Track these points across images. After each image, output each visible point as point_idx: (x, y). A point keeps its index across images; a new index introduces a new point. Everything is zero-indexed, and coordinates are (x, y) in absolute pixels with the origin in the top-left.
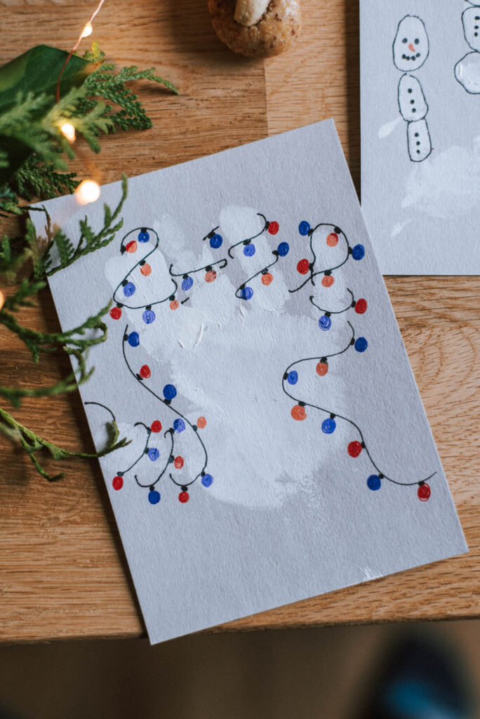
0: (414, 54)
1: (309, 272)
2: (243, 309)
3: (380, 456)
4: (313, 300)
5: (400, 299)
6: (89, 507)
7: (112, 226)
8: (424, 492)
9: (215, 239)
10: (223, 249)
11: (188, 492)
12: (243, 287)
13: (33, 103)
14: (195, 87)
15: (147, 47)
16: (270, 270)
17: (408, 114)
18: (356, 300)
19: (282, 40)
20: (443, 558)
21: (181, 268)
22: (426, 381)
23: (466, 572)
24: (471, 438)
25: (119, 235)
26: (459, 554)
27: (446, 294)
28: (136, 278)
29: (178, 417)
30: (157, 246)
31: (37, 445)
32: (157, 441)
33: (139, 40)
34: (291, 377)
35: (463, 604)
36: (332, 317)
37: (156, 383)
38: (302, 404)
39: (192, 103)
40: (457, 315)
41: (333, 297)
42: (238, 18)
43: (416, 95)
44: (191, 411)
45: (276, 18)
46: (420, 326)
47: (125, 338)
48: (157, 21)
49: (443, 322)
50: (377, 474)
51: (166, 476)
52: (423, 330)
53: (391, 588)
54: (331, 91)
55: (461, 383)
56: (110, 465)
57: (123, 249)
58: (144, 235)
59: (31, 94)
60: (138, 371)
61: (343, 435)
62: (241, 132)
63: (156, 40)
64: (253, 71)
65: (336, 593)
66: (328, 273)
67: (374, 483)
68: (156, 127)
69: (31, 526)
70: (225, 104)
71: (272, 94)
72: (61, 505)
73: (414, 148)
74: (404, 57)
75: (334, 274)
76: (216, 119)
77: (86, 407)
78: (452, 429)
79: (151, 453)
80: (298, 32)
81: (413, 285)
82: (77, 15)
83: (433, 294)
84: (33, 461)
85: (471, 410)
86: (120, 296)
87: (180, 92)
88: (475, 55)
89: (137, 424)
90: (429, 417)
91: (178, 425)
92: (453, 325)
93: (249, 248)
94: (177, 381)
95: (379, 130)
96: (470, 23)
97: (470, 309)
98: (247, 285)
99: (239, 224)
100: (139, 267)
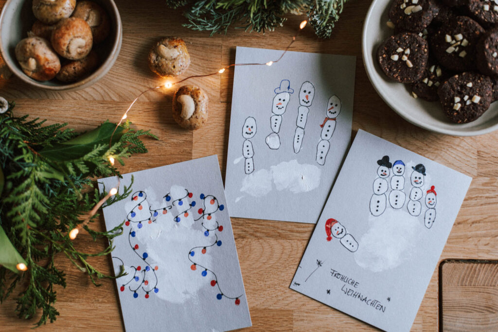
0: (251, 132)
1: (203, 213)
2: (176, 226)
3: (222, 287)
4: (203, 224)
5: (237, 227)
6: (111, 297)
7: (127, 192)
8: (237, 302)
9: (168, 198)
10: (171, 202)
11: (149, 294)
12: (177, 217)
13: (100, 148)
14: (166, 138)
15: (149, 120)
16: (188, 212)
17: (246, 155)
18: (219, 226)
19: (198, 125)
20: (242, 327)
21: (154, 208)
22: (243, 259)
24: (258, 283)
25: (130, 195)
26: (249, 327)
27: (255, 226)
28: (136, 211)
29: (147, 265)
30: (145, 199)
31: (93, 272)
32: (139, 274)
33: (146, 118)
34: (192, 253)
36: (210, 232)
37: (140, 252)
38: (195, 264)
39: (164, 144)
40: (258, 234)
41: (210, 224)
42: (182, 117)
43: (250, 148)
44: (153, 263)
45: (196, 117)
46: (243, 238)
47: (130, 233)
48: (154, 111)
49: (252, 237)
50: (221, 293)
51: (141, 288)
52: (244, 239)
54: (218, 144)
55: (257, 261)
56: (120, 282)
57: (133, 199)
58: (141, 194)
59: (100, 145)
60: (134, 246)
61: (209, 277)
62: (182, 156)
63: (152, 118)
64: (189, 133)
66: (209, 214)
67: (219, 297)
68: (150, 152)
69: (88, 302)
70: (177, 145)
71: (195, 143)
72: (100, 295)
73: (247, 168)
74: (246, 133)
75: (212, 215)
76: (173, 151)
77: (113, 259)
78: (252, 278)
79: (136, 278)
80: (206, 122)
81: (242, 221)
82: (123, 106)
83: (249, 226)
84: (91, 278)
85: (259, 271)
86: (130, 217)
87: (160, 139)
88: (274, 134)
89: (132, 267)
90: (242, 273)
91: (147, 268)
92: (256, 238)
93: (181, 202)
94: (149, 252)
95: (234, 160)
96: (273, 121)
97: (263, 233)
98: (179, 217)
99: (178, 193)
100: (138, 206)
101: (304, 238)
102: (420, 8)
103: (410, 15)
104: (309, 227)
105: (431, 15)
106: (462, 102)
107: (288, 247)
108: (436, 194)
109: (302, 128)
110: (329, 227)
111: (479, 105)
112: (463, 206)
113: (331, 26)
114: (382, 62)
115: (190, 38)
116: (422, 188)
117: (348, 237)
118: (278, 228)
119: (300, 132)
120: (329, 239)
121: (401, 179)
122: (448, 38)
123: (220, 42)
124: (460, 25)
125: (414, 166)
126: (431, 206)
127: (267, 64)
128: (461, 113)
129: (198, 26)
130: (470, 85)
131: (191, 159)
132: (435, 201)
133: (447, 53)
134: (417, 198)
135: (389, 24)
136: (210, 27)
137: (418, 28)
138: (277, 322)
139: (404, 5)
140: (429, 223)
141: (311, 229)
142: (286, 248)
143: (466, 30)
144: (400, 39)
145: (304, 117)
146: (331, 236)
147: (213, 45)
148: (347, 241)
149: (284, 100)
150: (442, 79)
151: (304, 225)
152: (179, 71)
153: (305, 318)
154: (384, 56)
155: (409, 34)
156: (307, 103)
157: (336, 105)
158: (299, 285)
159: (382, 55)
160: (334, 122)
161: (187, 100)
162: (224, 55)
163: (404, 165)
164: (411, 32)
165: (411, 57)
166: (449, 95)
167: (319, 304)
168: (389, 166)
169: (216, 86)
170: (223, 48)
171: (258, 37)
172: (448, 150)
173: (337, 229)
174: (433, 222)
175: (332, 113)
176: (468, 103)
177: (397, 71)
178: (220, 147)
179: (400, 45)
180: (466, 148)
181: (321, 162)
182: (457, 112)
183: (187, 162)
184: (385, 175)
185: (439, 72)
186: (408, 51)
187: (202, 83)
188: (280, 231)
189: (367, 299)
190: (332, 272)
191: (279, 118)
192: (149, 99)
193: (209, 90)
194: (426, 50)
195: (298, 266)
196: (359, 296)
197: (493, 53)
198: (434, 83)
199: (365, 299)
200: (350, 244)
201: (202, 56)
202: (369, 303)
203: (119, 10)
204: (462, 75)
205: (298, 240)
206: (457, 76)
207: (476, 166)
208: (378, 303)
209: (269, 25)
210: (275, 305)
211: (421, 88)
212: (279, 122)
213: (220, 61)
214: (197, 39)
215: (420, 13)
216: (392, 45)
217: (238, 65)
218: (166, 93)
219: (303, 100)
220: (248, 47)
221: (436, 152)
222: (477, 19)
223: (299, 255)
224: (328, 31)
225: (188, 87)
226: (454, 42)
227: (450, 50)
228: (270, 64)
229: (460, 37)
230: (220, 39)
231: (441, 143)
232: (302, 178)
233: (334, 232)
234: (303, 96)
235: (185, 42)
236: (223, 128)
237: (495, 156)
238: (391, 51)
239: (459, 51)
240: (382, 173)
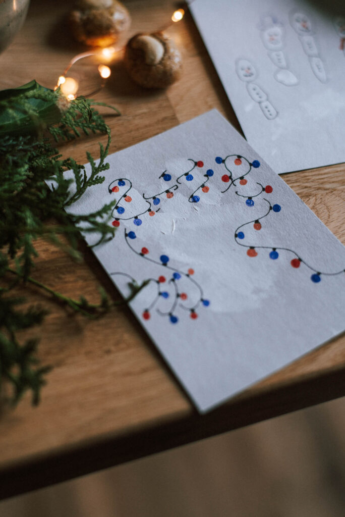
0: (250, 74)
1: (230, 180)
2: (196, 208)
3: (313, 263)
4: (238, 193)
9: (166, 177)
10: (173, 182)
11: (196, 312)
12: (192, 196)
16: (206, 185)
18: (265, 187)
21: (151, 193)
27: (317, 177)
28: (123, 204)
29: (175, 272)
30: (131, 186)
32: (165, 287)
34: (240, 235)
36: (253, 199)
37: (154, 256)
38: (252, 248)
39: (130, 118)
40: (327, 186)
41: (250, 189)
42: (148, 61)
43: (258, 89)
44: (182, 267)
46: (308, 196)
47: (126, 234)
49: (321, 192)
50: (315, 273)
51: (177, 307)
52: (311, 197)
56: (138, 306)
57: (111, 191)
58: (121, 182)
60: (140, 251)
61: (284, 258)
62: (163, 126)
66: (242, 178)
67: (316, 278)
71: (176, 106)
73: (267, 113)
74: (245, 76)
75: (245, 178)
76: (147, 122)
77: (111, 276)
79: (165, 295)
81: (295, 177)
83: (308, 179)
86: (116, 214)
87: (122, 114)
88: (283, 70)
90: (335, 233)
91: (176, 276)
93: (189, 177)
94: (167, 252)
95: (245, 108)
96: (275, 58)
97: (333, 182)
98: (195, 195)
100: (123, 198)
109: (316, 57)
119: (315, 61)
131: (179, 124)
145: (313, 45)
156: (307, 31)
178: (215, 102)
191: (280, 53)
212: (282, 57)
219: (301, 30)
236: (208, 82)
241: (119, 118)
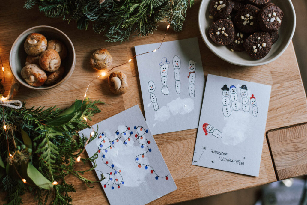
0: (152, 89)
1: (138, 137)
2: (125, 147)
3: (157, 172)
4: (139, 142)
5: (157, 139)
6: (99, 192)
7: (96, 135)
8: (167, 178)
9: (117, 133)
10: (119, 135)
11: (120, 186)
12: (124, 142)
13: (78, 114)
14: (109, 102)
15: (97, 95)
16: (130, 138)
17: (153, 101)
18: (148, 141)
19: (125, 91)
20: (173, 191)
21: (111, 140)
22: (164, 155)
23: (178, 193)
24: (175, 166)
25: (98, 136)
26: (176, 190)
27: (166, 137)
28: (102, 143)
29: (115, 171)
30: (106, 136)
31: (87, 181)
32: (112, 176)
34: (137, 159)
35: (179, 200)
36: (143, 145)
37: (110, 164)
38: (140, 164)
39: (108, 105)
40: (169, 141)
41: (143, 141)
42: (115, 89)
43: (154, 97)
44: (118, 169)
45: (123, 87)
46: (162, 144)
47: (102, 156)
48: (99, 89)
49: (166, 143)
50: (157, 176)
51: (115, 183)
53: (164, 199)
54: (137, 99)
55: (172, 155)
56: (103, 183)
57: (99, 138)
58: (103, 134)
59: (77, 113)
60: (106, 163)
61: (149, 169)
62: (119, 110)
63: (99, 93)
64: (120, 97)
65: (153, 202)
66: (141, 136)
67: (157, 178)
68: (102, 111)
69: (88, 198)
70: (115, 104)
71: (125, 101)
72: (94, 193)
73: (155, 108)
74: (150, 90)
75: (143, 136)
76: (114, 108)
77: (96, 172)
78: (171, 164)
79: (111, 179)
80: (128, 89)
81: (159, 136)
82: (82, 90)
83: (163, 137)
84: (87, 185)
85: (174, 160)
86: (100, 148)
87: (106, 103)
88: (165, 87)
89: (107, 174)
90: (166, 163)
91: (115, 172)
92: (169, 143)
93: (125, 134)
94: (114, 163)
95: (147, 105)
96: (163, 80)
97: (171, 139)
98: (125, 141)
99: (122, 129)
100: (103, 141)
101: (193, 137)
102: (224, 5)
103: (220, 10)
104: (194, 131)
105: (231, 7)
106: (257, 48)
107: (186, 144)
108: (255, 99)
109: (178, 81)
110: (205, 128)
111: (266, 48)
112: (270, 101)
113: (181, 25)
114: (212, 37)
115: (109, 47)
116: (247, 97)
117: (216, 131)
118: (178, 135)
119: (178, 83)
120: (206, 134)
121: (235, 95)
122: (243, 17)
123: (126, 46)
124: (247, 10)
125: (241, 87)
126: (254, 105)
127: (154, 51)
128: (258, 54)
129: (113, 40)
130: (259, 38)
131: (124, 110)
132: (255, 102)
133: (244, 25)
134: (246, 103)
135: (210, 17)
136: (120, 39)
137: (226, 16)
138: (190, 184)
139: (216, 6)
140: (255, 114)
141: (196, 131)
142: (185, 144)
143: (250, 11)
144: (218, 23)
145: (178, 74)
146: (207, 132)
147: (122, 48)
148: (216, 133)
149: (166, 68)
150: (244, 39)
151: (192, 130)
152: (108, 65)
153: (204, 178)
154: (212, 33)
155: (222, 19)
156: (178, 67)
157: (193, 65)
158: (197, 162)
159: (211, 34)
160: (194, 73)
161: (116, 79)
162: (129, 52)
163: (235, 87)
164: (223, 18)
165: (226, 31)
166: (250, 46)
167: (210, 169)
168: (228, 89)
169: (128, 69)
170: (128, 48)
171: (144, 39)
172: (255, 74)
173: (209, 128)
174: (257, 113)
175: (192, 69)
176: (260, 48)
177: (221, 40)
178: (138, 100)
179: (219, 27)
180: (265, 71)
181: (192, 95)
182: (256, 53)
183: (123, 112)
184: (227, 94)
185: (242, 36)
186: (224, 29)
187: (120, 69)
188: (180, 136)
189: (234, 161)
190: (212, 151)
191: (165, 78)
192: (95, 84)
193: (125, 72)
194: (233, 26)
195: (194, 152)
196: (229, 160)
197: (267, 20)
198: (240, 42)
199: (232, 161)
200: (218, 134)
201: (117, 55)
202: (235, 162)
203: (71, 41)
204: (254, 35)
205: (190, 139)
206: (251, 35)
207: (272, 80)
208: (240, 161)
209: (150, 31)
210: (187, 175)
211: (234, 46)
212: (166, 80)
213: (127, 55)
214: (113, 47)
215: (225, 8)
216: (214, 27)
217: (137, 55)
218: (103, 79)
219: (176, 66)
220: (140, 45)
221: (250, 77)
222: (254, 4)
223: (193, 146)
224: (180, 28)
225: (114, 72)
226: (246, 18)
227: (245, 23)
228: (155, 51)
229: (248, 15)
230: (125, 44)
231: (251, 71)
232: (185, 106)
233: (208, 130)
234: (175, 64)
235: (107, 50)
236: (137, 90)
237: (280, 72)
238: (215, 30)
239: (250, 23)
240: (225, 94)
241: (104, 105)
